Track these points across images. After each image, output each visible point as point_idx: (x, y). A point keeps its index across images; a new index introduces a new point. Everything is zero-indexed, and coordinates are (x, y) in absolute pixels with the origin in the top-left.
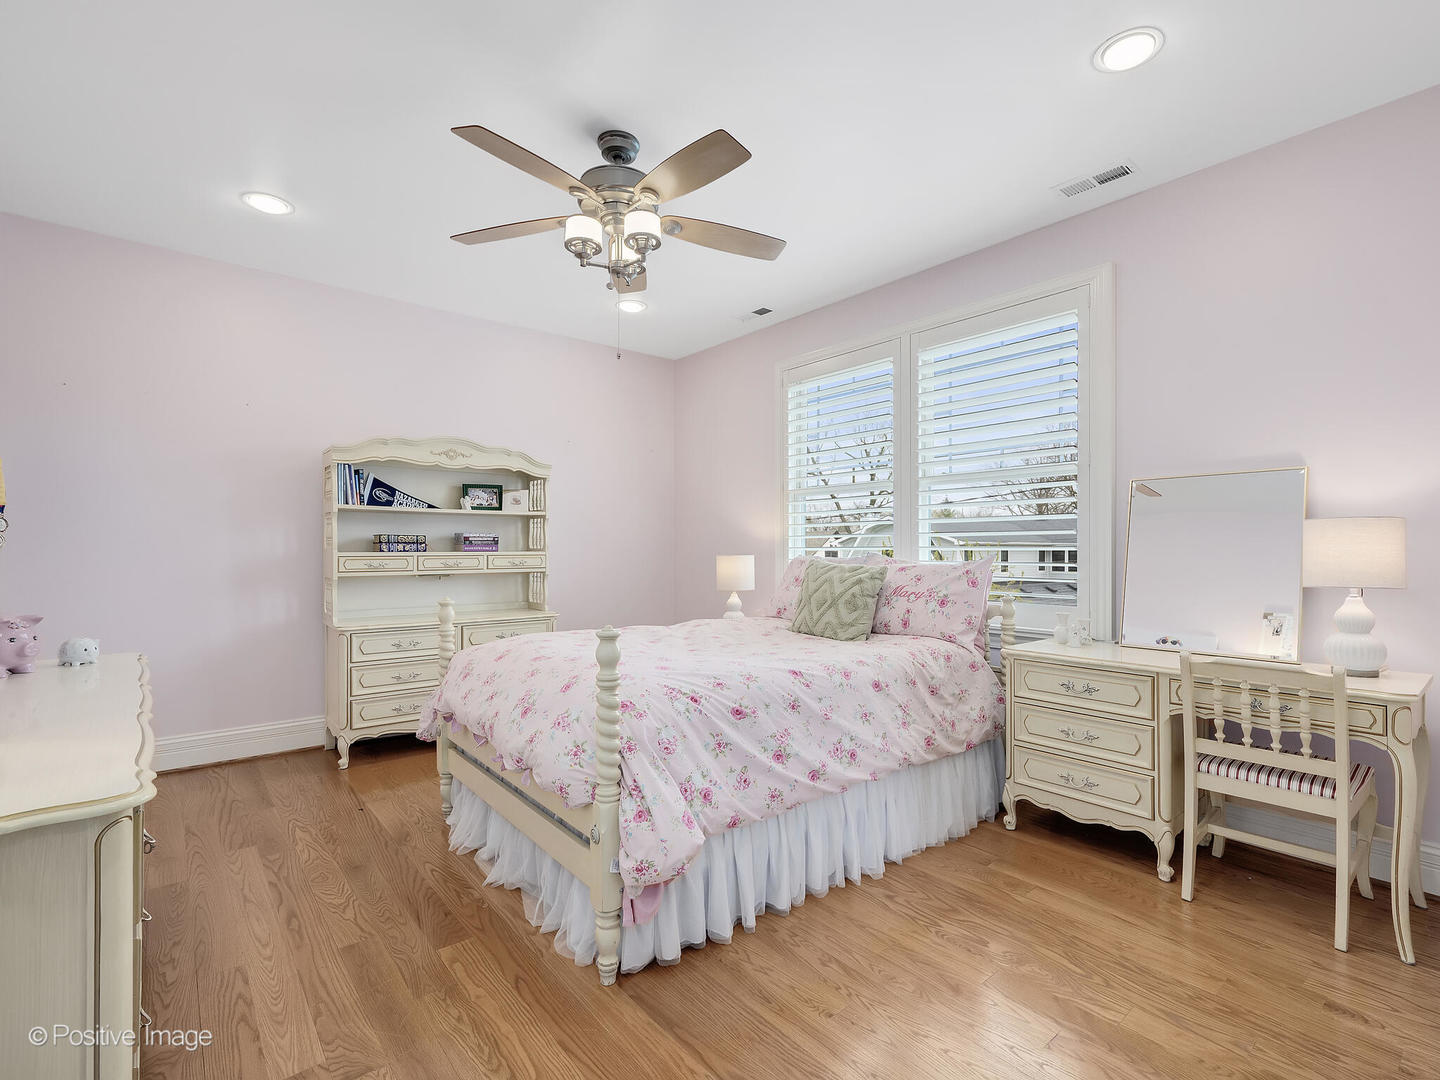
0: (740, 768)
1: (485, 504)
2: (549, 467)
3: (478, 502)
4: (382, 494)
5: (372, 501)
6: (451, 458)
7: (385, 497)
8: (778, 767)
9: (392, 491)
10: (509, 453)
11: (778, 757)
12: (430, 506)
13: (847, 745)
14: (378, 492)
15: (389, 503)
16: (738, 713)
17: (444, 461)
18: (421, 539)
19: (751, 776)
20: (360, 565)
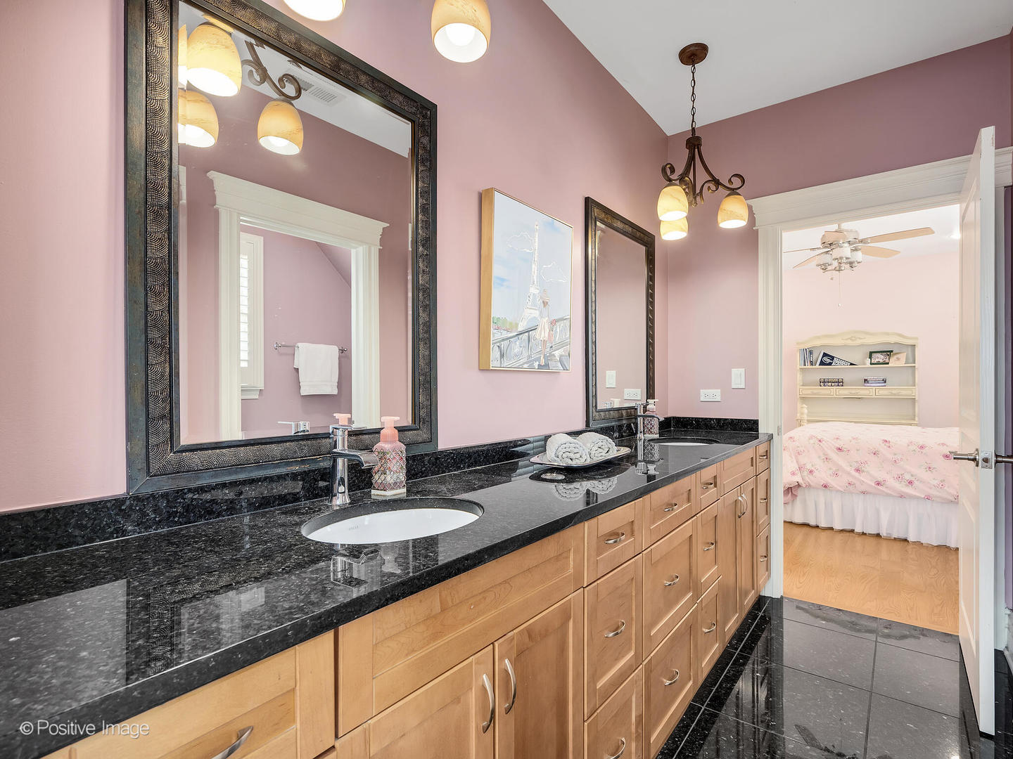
0: (834, 469)
1: (881, 361)
2: (917, 338)
3: (877, 360)
4: (827, 360)
5: (822, 363)
6: (853, 340)
7: (828, 361)
8: (856, 474)
9: (832, 358)
10: (887, 334)
11: (858, 470)
12: (851, 364)
13: (908, 477)
14: (825, 359)
15: (830, 364)
16: (839, 449)
17: (849, 342)
18: (840, 380)
19: (840, 473)
20: (809, 392)
